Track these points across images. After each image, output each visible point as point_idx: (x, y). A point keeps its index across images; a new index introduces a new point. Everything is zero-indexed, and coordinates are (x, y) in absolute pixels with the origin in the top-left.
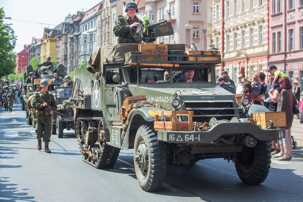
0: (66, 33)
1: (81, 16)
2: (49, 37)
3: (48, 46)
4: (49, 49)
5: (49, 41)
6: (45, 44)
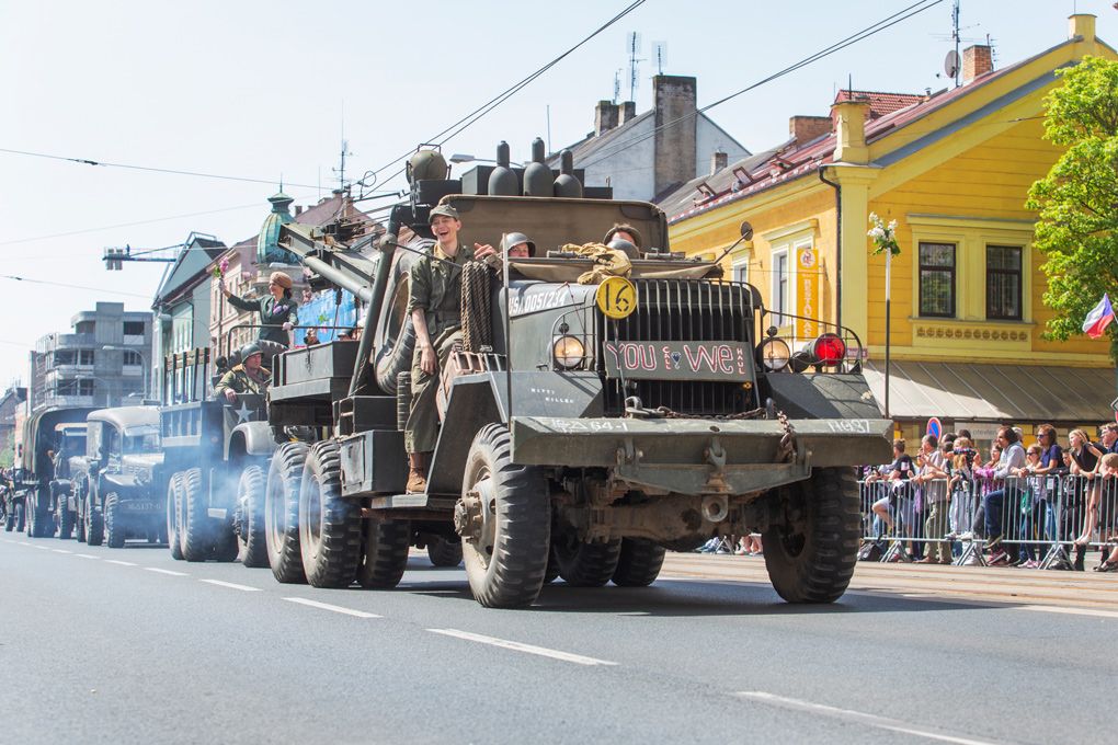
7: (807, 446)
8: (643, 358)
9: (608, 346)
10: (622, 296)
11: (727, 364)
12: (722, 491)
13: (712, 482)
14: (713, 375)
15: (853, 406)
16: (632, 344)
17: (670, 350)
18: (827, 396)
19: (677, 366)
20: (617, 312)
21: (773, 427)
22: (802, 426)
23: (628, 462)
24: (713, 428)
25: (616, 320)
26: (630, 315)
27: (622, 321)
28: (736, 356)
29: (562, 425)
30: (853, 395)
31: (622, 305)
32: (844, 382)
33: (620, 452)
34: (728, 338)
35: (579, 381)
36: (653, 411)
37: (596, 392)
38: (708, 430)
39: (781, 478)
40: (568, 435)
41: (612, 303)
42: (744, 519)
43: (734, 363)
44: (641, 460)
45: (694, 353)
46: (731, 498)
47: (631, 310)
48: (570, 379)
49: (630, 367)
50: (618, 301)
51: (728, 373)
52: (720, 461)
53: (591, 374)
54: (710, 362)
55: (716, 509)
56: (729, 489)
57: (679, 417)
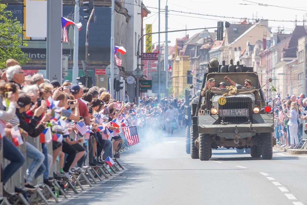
0: (198, 58)
1: (211, 43)
2: (182, 53)
3: (181, 65)
4: (182, 70)
5: (182, 59)
6: (178, 62)
7: (255, 129)
8: (227, 113)
9: (220, 110)
10: (224, 100)
11: (244, 113)
12: (238, 138)
13: (236, 136)
14: (241, 115)
15: (268, 120)
16: (225, 110)
17: (233, 111)
18: (263, 119)
19: (233, 114)
20: (222, 104)
21: (248, 126)
22: (254, 125)
23: (219, 133)
24: (236, 126)
25: (222, 105)
26: (225, 104)
27: (223, 105)
28: (246, 111)
29: (207, 126)
30: (269, 118)
31: (223, 102)
32: (268, 116)
33: (218, 131)
34: (245, 108)
35: (214, 117)
36: (226, 123)
37: (217, 119)
38: (235, 126)
39: (250, 135)
40: (208, 128)
41: (221, 102)
42: (251, 143)
43: (245, 113)
44: (222, 132)
45: (237, 111)
46: (239, 139)
47: (225, 103)
48: (213, 117)
49: (224, 114)
50: (222, 102)
51: (244, 115)
52: (237, 132)
53: (217, 116)
54: (240, 113)
55: (236, 141)
56: (239, 137)
57: (231, 124)
